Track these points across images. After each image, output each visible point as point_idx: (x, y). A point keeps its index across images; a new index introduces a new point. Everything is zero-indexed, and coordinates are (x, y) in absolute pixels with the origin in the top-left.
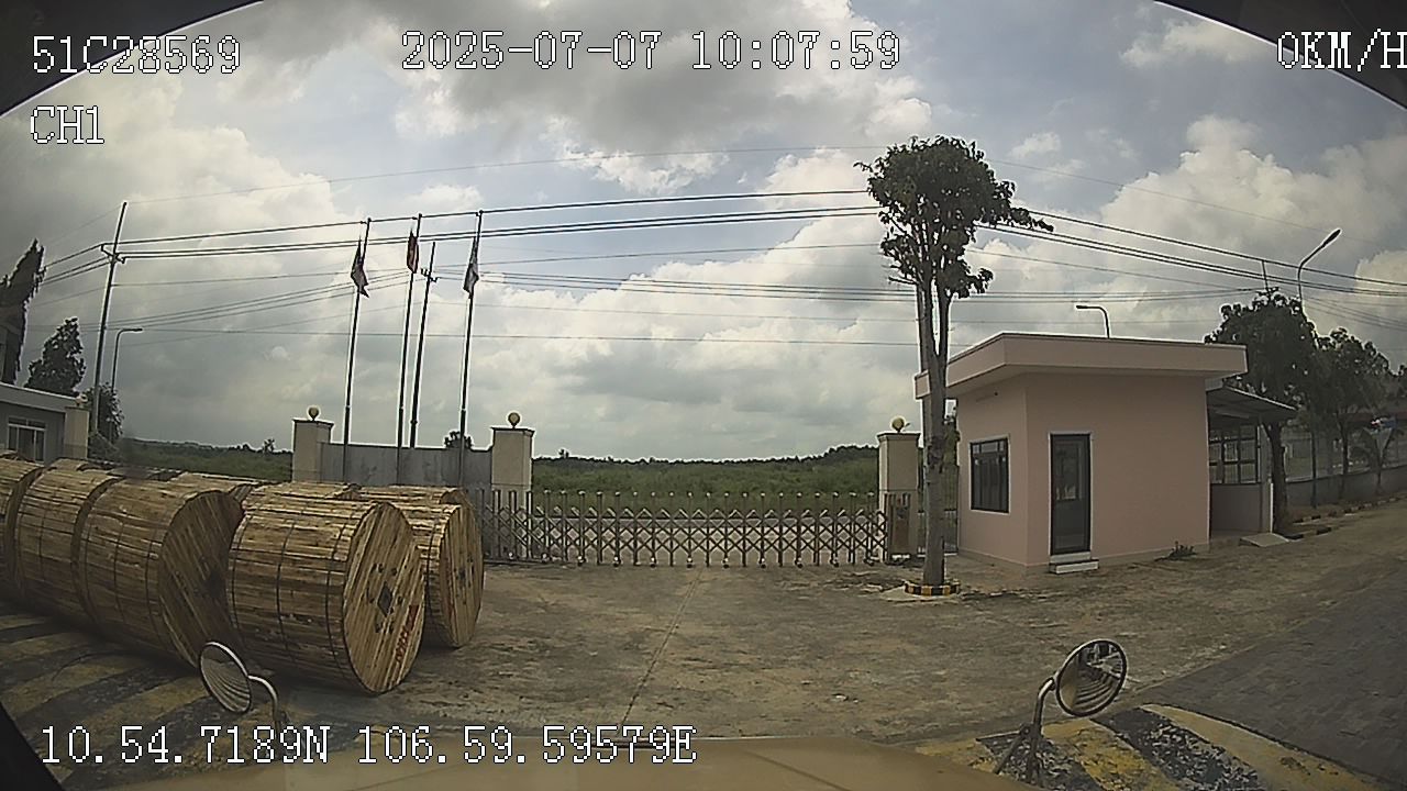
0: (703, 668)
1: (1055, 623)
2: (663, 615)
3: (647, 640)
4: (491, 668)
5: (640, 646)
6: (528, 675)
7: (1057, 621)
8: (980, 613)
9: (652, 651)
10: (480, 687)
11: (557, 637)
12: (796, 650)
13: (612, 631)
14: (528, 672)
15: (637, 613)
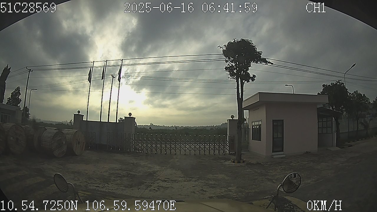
0: (168, 181)
1: (269, 172)
2: (163, 167)
3: (157, 173)
4: (114, 178)
5: (154, 175)
6: (122, 181)
7: (270, 171)
8: (249, 168)
9: (157, 176)
10: (109, 183)
11: (134, 171)
12: (195, 177)
13: (149, 170)
14: (123, 180)
15: (157, 166)
